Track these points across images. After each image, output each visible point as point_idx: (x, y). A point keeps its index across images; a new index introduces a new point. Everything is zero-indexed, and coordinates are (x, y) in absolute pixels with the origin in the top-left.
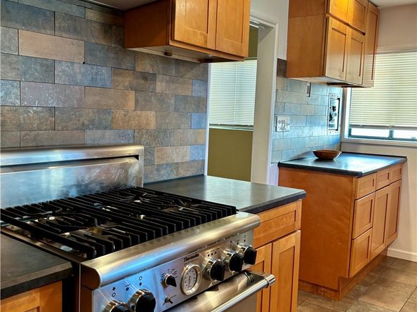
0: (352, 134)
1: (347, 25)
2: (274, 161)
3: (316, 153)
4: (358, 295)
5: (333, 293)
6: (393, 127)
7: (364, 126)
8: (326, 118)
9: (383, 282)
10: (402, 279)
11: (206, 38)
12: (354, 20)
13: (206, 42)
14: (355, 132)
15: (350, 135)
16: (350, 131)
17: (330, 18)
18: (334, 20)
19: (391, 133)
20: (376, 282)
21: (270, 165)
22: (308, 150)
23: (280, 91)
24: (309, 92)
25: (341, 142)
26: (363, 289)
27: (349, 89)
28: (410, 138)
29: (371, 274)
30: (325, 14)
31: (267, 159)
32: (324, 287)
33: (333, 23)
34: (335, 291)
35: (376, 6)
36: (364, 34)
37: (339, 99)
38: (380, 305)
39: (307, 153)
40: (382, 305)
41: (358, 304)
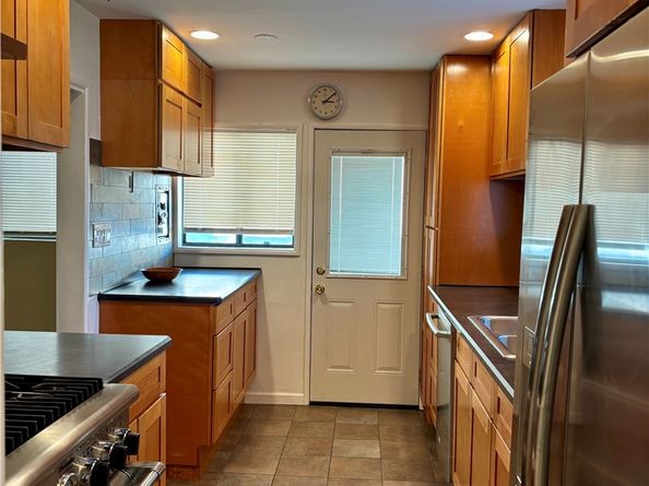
0: (188, 241)
1: (182, 93)
2: (93, 293)
3: (146, 274)
4: (221, 466)
5: (191, 471)
6: (242, 230)
7: (204, 230)
8: (154, 220)
9: (246, 440)
10: (269, 430)
11: (14, 122)
12: (190, 88)
13: (15, 128)
14: (191, 238)
15: (184, 242)
16: (184, 236)
17: (164, 86)
18: (168, 88)
19: (239, 238)
20: (239, 442)
21: (88, 300)
22: (135, 269)
23: (95, 186)
24: (131, 186)
25: (174, 254)
26: (225, 456)
27: (180, 178)
28: (262, 243)
29: (231, 433)
30: (155, 80)
31: (83, 291)
32: (177, 466)
33: (168, 93)
34: (193, 467)
35: (210, 67)
36: (200, 105)
37: (167, 192)
38: (251, 472)
39: (133, 275)
40: (253, 471)
41: (225, 478)
